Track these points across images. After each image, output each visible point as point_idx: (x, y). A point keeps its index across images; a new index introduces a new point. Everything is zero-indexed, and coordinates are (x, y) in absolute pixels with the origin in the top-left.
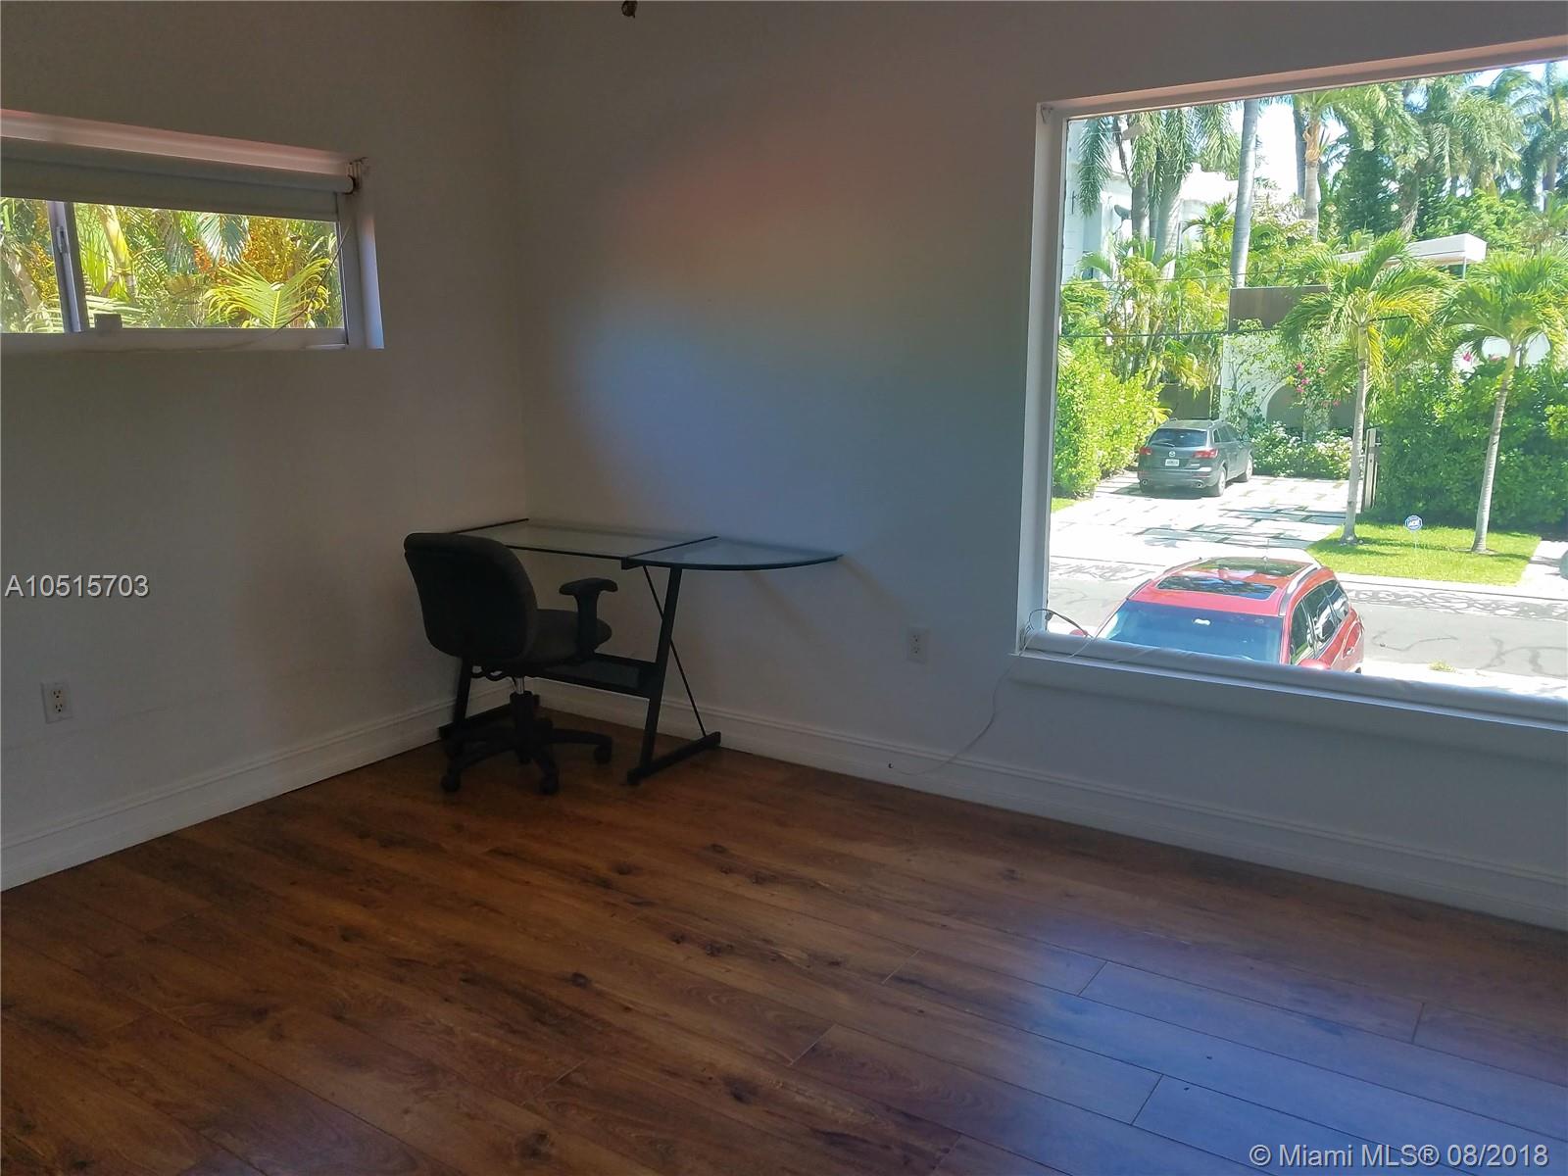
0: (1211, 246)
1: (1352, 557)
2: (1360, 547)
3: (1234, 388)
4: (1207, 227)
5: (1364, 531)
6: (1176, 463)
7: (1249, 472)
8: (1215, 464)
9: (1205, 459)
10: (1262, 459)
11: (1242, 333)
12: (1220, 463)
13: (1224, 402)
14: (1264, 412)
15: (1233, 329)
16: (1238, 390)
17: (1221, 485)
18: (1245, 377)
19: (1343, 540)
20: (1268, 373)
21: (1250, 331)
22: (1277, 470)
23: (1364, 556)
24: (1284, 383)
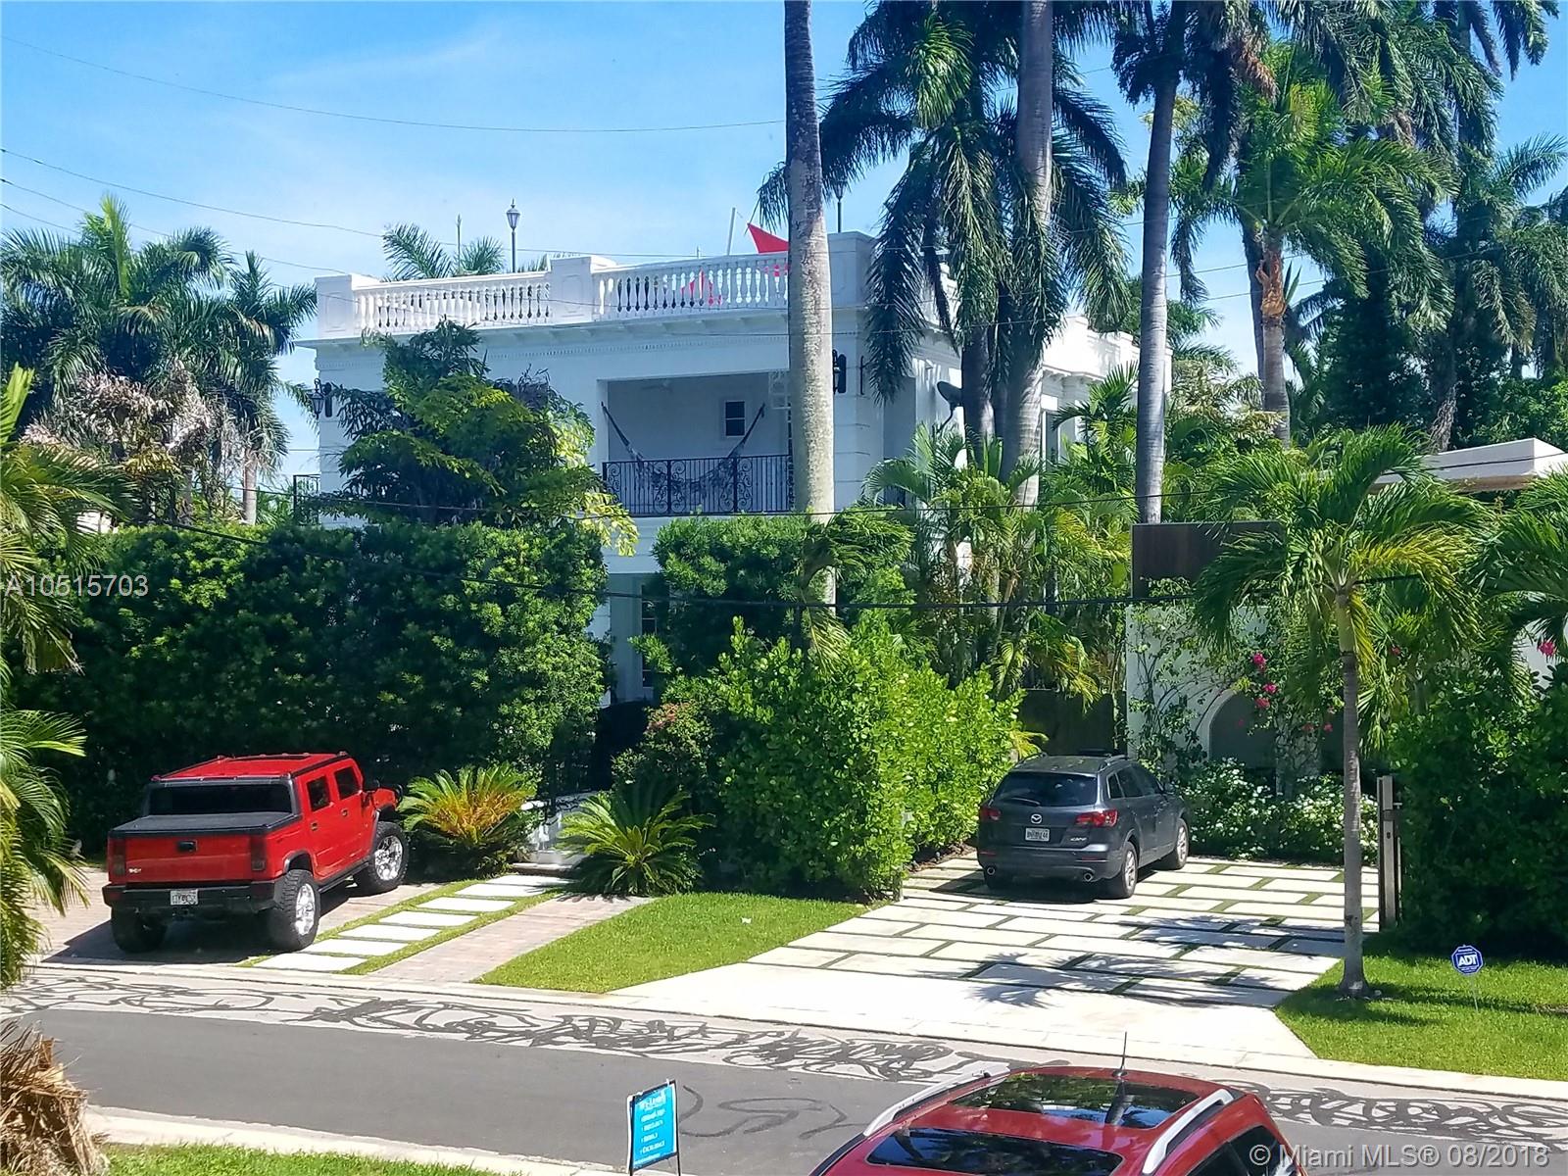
0: (1102, 451)
1: (1359, 1027)
2: (1373, 1006)
3: (1149, 698)
4: (1094, 420)
5: (1380, 970)
6: (1045, 835)
7: (1182, 849)
8: (1114, 837)
9: (1096, 829)
10: (1205, 826)
11: (1156, 601)
12: (1122, 835)
13: (1134, 722)
14: (1205, 739)
15: (1142, 595)
16: (1157, 702)
17: (1129, 876)
18: (1166, 677)
19: (1343, 989)
20: (1206, 673)
21: (1169, 599)
22: (1234, 846)
23: (1380, 1024)
24: (1235, 688)
